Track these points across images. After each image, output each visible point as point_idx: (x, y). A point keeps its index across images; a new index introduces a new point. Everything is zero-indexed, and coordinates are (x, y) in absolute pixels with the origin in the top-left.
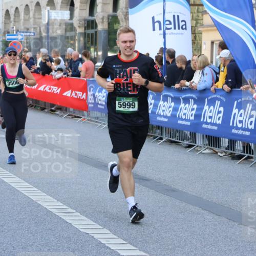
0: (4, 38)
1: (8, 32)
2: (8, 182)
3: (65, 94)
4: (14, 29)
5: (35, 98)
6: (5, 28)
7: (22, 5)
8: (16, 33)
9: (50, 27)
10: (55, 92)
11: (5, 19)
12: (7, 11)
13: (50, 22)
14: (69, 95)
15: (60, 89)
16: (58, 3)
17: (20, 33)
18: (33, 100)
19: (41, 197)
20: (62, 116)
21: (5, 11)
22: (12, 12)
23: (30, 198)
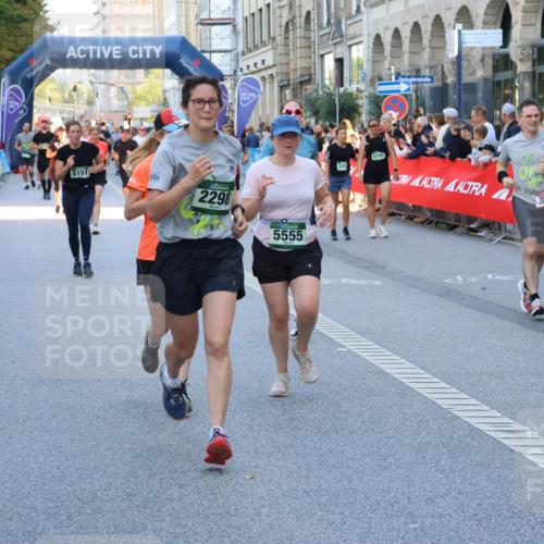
0: (371, 91)
1: (380, 79)
2: (392, 372)
3: (495, 196)
4: (393, 71)
5: (438, 207)
6: (374, 70)
7: (406, 23)
8: (397, 78)
9: (464, 63)
11: (374, 52)
12: (378, 37)
13: (464, 53)
14: (503, 197)
15: (486, 186)
16: (477, 16)
17: (403, 80)
18: (431, 211)
19: (457, 402)
20: (491, 240)
21: (373, 36)
22: (387, 39)
23: (436, 404)
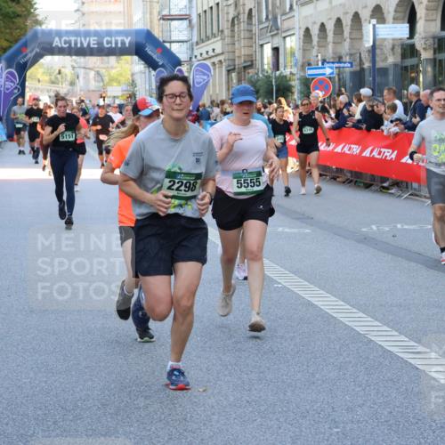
0: (302, 74)
1: (309, 64)
2: (319, 304)
3: (403, 160)
4: (319, 57)
5: (357, 169)
6: (304, 57)
7: (330, 19)
8: (323, 64)
9: (378, 51)
10: (388, 158)
11: (304, 43)
12: (307, 30)
13: (377, 43)
15: (396, 152)
16: (389, 12)
17: (328, 65)
18: (351, 172)
19: (372, 329)
20: (400, 196)
21: (303, 30)
22: (315, 31)
23: (354, 330)
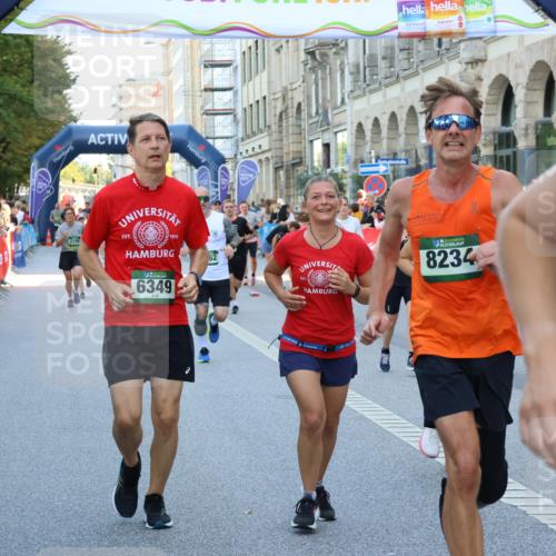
0: (355, 171)
1: (362, 162)
2: (373, 418)
4: (373, 154)
6: (356, 154)
7: (385, 113)
8: (376, 161)
11: (357, 138)
12: (360, 125)
17: (382, 162)
21: (355, 125)
22: (368, 126)
